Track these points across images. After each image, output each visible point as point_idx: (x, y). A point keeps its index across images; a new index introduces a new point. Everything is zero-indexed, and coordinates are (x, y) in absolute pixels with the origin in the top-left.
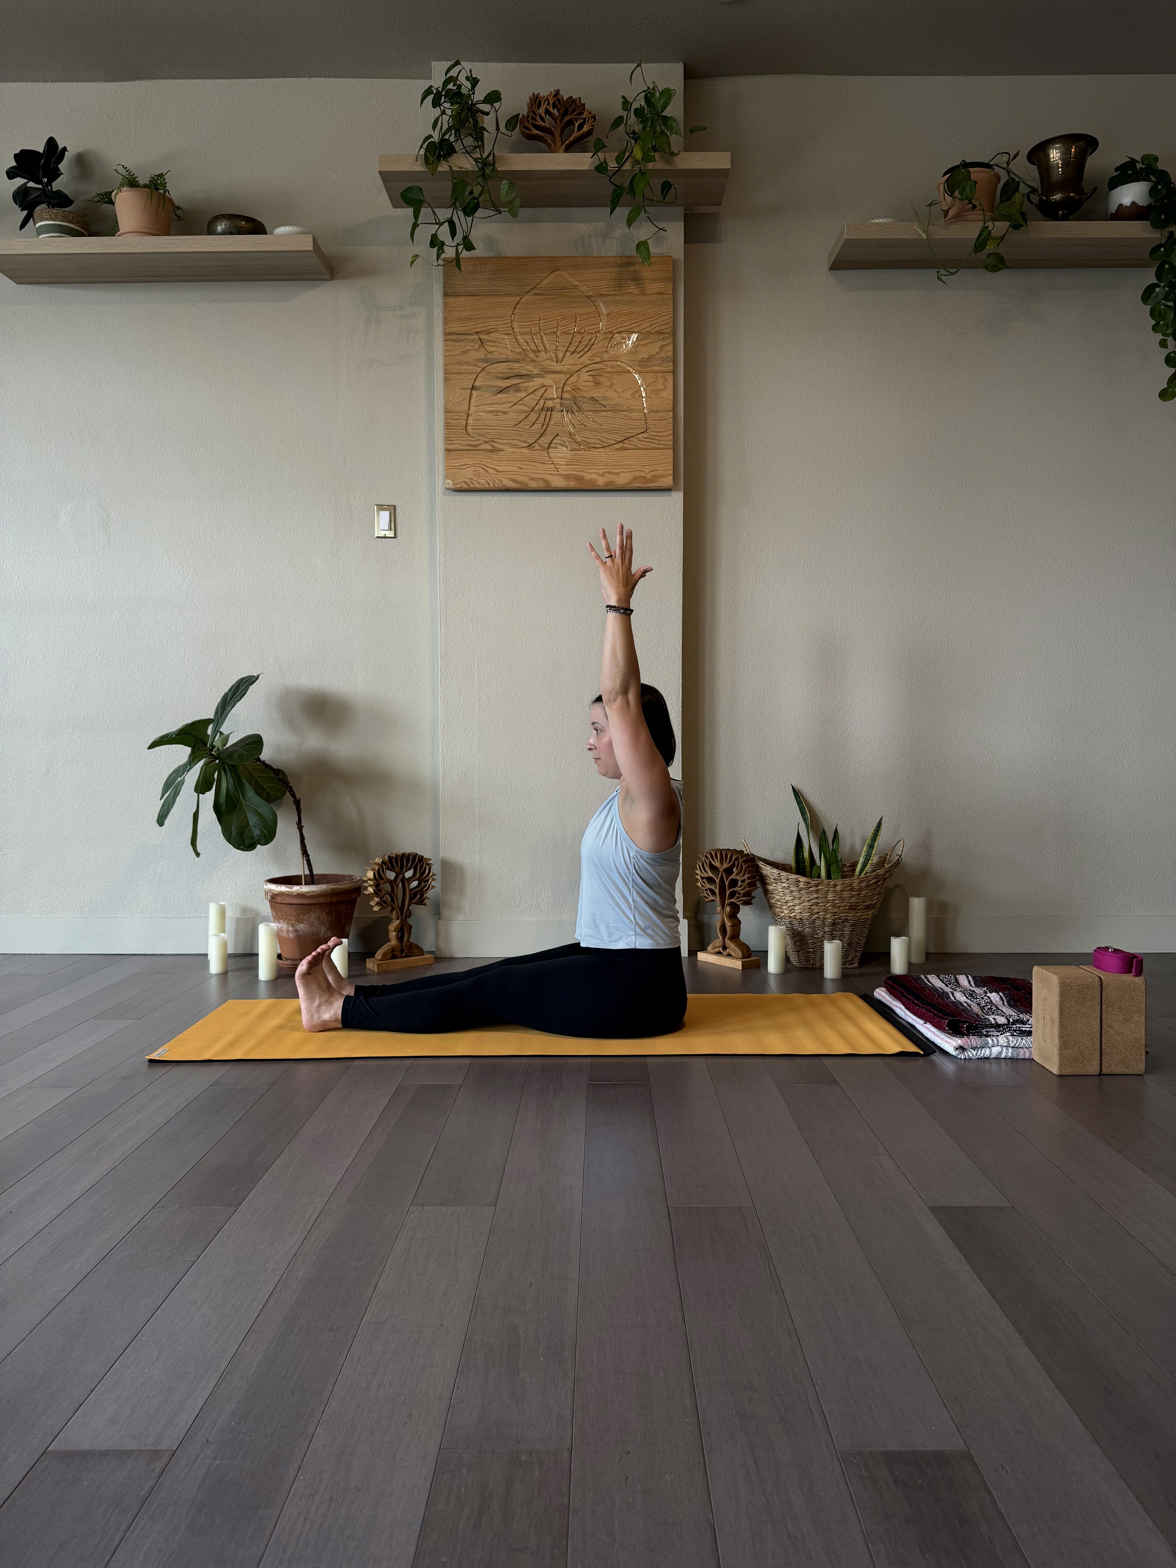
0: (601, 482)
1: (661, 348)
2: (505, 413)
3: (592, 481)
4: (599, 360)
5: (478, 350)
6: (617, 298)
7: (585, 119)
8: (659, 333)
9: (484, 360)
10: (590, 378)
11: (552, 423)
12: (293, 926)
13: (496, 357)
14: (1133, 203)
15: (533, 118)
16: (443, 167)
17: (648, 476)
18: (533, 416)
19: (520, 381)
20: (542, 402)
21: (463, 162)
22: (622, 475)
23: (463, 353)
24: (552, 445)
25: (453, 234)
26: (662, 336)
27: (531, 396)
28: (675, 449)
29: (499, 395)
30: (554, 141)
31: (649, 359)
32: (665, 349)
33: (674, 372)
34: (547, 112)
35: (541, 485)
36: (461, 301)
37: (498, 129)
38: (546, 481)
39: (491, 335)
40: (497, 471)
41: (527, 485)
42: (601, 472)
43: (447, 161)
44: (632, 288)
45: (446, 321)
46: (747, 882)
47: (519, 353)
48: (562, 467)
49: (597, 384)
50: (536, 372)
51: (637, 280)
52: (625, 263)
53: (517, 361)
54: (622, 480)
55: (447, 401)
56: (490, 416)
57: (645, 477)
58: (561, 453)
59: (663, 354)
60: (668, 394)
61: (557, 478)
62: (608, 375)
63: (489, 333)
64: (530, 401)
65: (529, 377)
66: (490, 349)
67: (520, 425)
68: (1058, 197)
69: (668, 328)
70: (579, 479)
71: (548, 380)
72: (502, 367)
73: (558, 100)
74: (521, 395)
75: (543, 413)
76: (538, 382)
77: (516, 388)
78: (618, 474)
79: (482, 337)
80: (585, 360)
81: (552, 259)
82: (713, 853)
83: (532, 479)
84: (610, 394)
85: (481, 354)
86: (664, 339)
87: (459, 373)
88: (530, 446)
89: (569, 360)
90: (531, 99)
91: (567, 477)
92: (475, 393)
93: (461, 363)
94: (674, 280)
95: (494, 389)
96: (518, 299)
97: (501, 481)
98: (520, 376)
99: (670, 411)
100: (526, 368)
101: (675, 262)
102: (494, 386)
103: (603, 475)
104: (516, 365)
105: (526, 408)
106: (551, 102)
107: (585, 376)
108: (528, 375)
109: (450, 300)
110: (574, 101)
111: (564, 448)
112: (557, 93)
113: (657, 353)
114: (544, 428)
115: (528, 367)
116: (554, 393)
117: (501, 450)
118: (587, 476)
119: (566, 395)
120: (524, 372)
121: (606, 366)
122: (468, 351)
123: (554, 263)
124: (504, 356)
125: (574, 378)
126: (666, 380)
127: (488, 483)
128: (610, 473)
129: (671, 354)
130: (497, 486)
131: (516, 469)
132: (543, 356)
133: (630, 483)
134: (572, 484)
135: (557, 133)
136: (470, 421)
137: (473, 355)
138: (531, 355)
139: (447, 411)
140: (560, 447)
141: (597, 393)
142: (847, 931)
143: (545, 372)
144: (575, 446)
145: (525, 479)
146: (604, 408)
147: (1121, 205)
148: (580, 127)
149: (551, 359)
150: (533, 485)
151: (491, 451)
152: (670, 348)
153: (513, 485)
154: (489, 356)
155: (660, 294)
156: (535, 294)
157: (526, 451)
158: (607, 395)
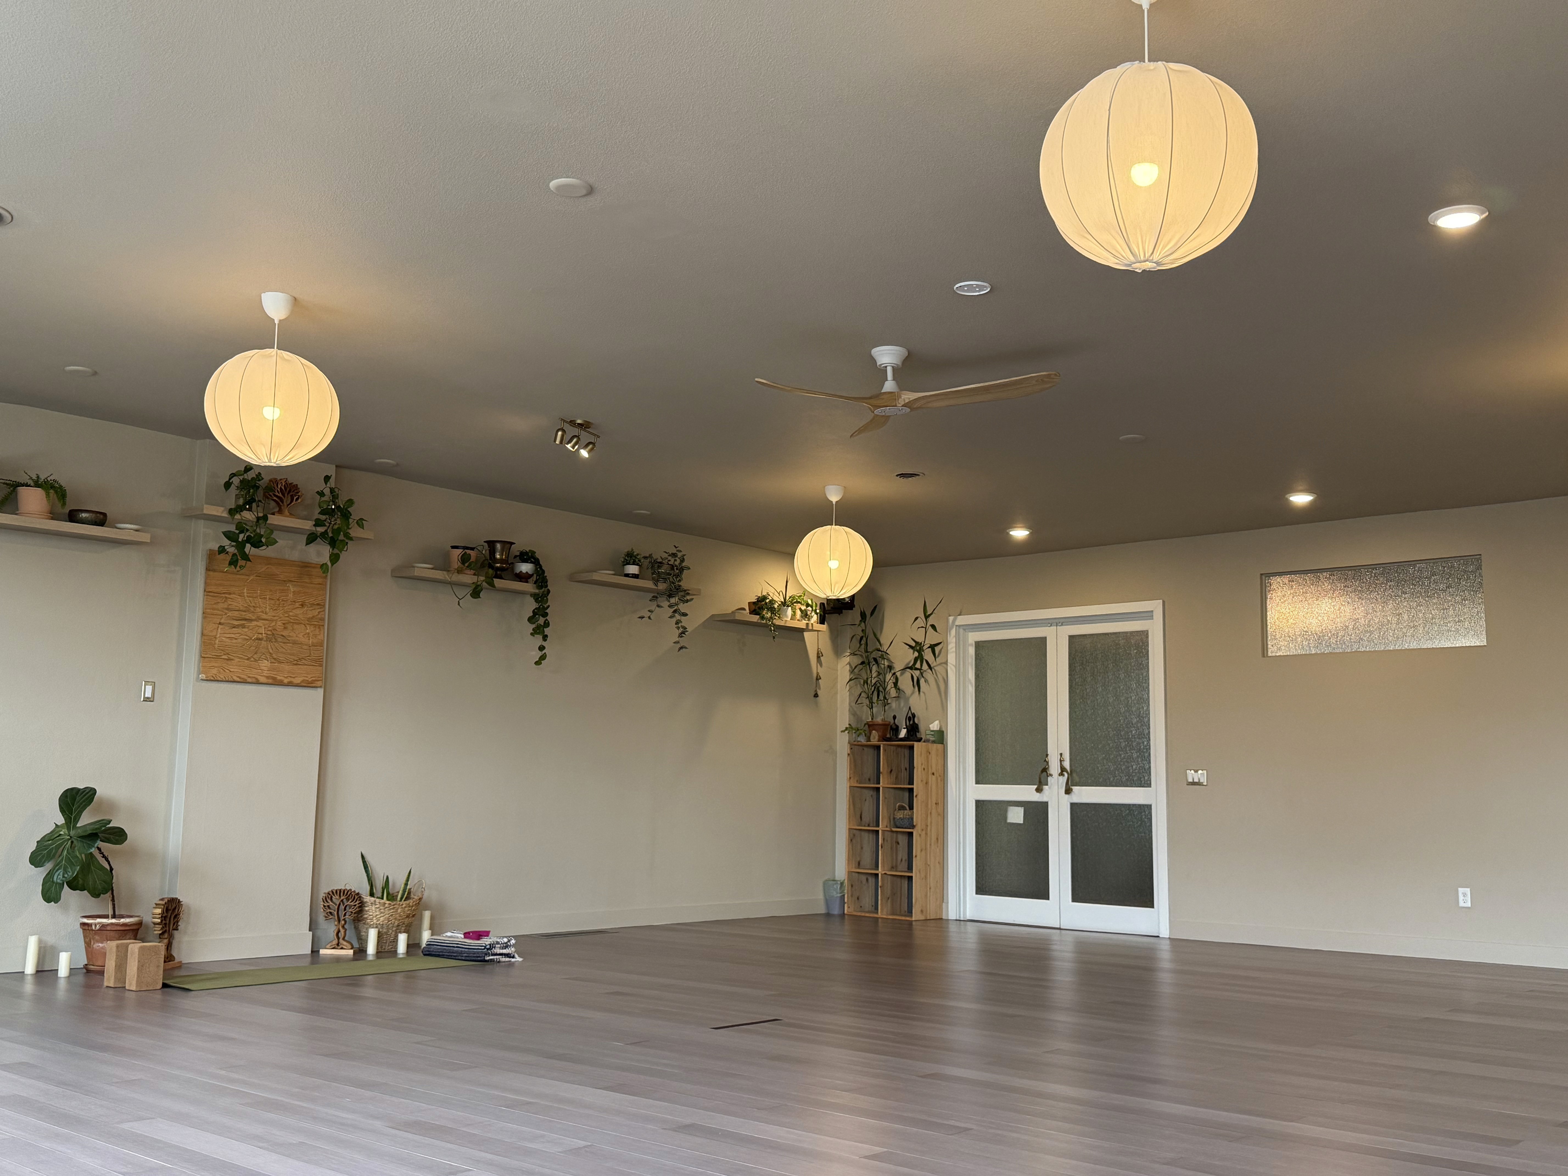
0: (285, 682)
2: (236, 639)
3: (281, 681)
4: (287, 615)
5: (223, 602)
6: (298, 583)
7: (298, 496)
8: (318, 604)
9: (228, 609)
10: (282, 624)
11: (261, 647)
13: (233, 608)
14: (527, 572)
15: (274, 491)
17: (310, 680)
18: (251, 642)
19: (245, 622)
20: (256, 635)
22: (296, 678)
23: (215, 604)
24: (261, 659)
26: (319, 607)
27: (251, 631)
28: (323, 666)
29: (234, 629)
30: (283, 504)
32: (321, 614)
33: (324, 626)
34: (280, 488)
35: (254, 680)
36: (215, 573)
38: (257, 679)
39: (231, 595)
40: (230, 671)
41: (246, 680)
42: (286, 676)
43: (241, 514)
44: (306, 579)
45: (206, 584)
47: (246, 607)
48: (266, 672)
49: (285, 628)
50: (253, 618)
51: (308, 575)
52: (304, 566)
53: (245, 611)
54: (296, 681)
55: (205, 629)
56: (227, 640)
57: (308, 681)
58: (265, 664)
59: (320, 616)
60: (322, 638)
61: (263, 677)
62: (292, 624)
64: (249, 634)
65: (250, 620)
66: (230, 603)
67: (244, 647)
68: (498, 565)
69: (322, 603)
70: (274, 679)
71: (260, 623)
72: (236, 614)
73: (286, 483)
74: (245, 630)
75: (257, 641)
76: (254, 623)
77: (243, 626)
78: (294, 678)
79: (226, 595)
80: (280, 614)
81: (267, 558)
82: (334, 892)
83: (249, 677)
84: (292, 634)
85: (225, 605)
86: (321, 608)
87: (213, 614)
88: (248, 659)
89: (271, 613)
91: (268, 677)
92: (220, 626)
93: (214, 609)
94: (325, 578)
95: (232, 626)
96: (247, 577)
97: (232, 677)
98: (245, 620)
99: (322, 646)
100: (249, 616)
102: (231, 624)
103: (287, 678)
104: (243, 613)
105: (247, 638)
106: (283, 484)
107: (279, 623)
109: (208, 572)
111: (266, 661)
112: (286, 480)
113: (317, 615)
114: (256, 649)
116: (262, 631)
117: (232, 660)
118: (279, 678)
119: (269, 633)
120: (248, 618)
121: (291, 619)
122: (217, 602)
123: (268, 561)
124: (238, 608)
125: (274, 624)
126: (322, 630)
127: (225, 677)
128: (291, 677)
129: (324, 617)
130: (230, 679)
132: (258, 610)
133: (300, 683)
134: (270, 681)
135: (285, 500)
136: (215, 642)
137: (221, 606)
138: (252, 609)
139: (204, 635)
140: (264, 660)
141: (285, 633)
143: (259, 619)
144: (273, 660)
145: (245, 677)
146: (288, 641)
147: (521, 572)
148: (297, 499)
149: (262, 612)
150: (249, 680)
151: (228, 660)
152: (324, 613)
153: (238, 679)
154: (230, 607)
155: (320, 584)
156: (255, 575)
157: (246, 661)
158: (290, 634)
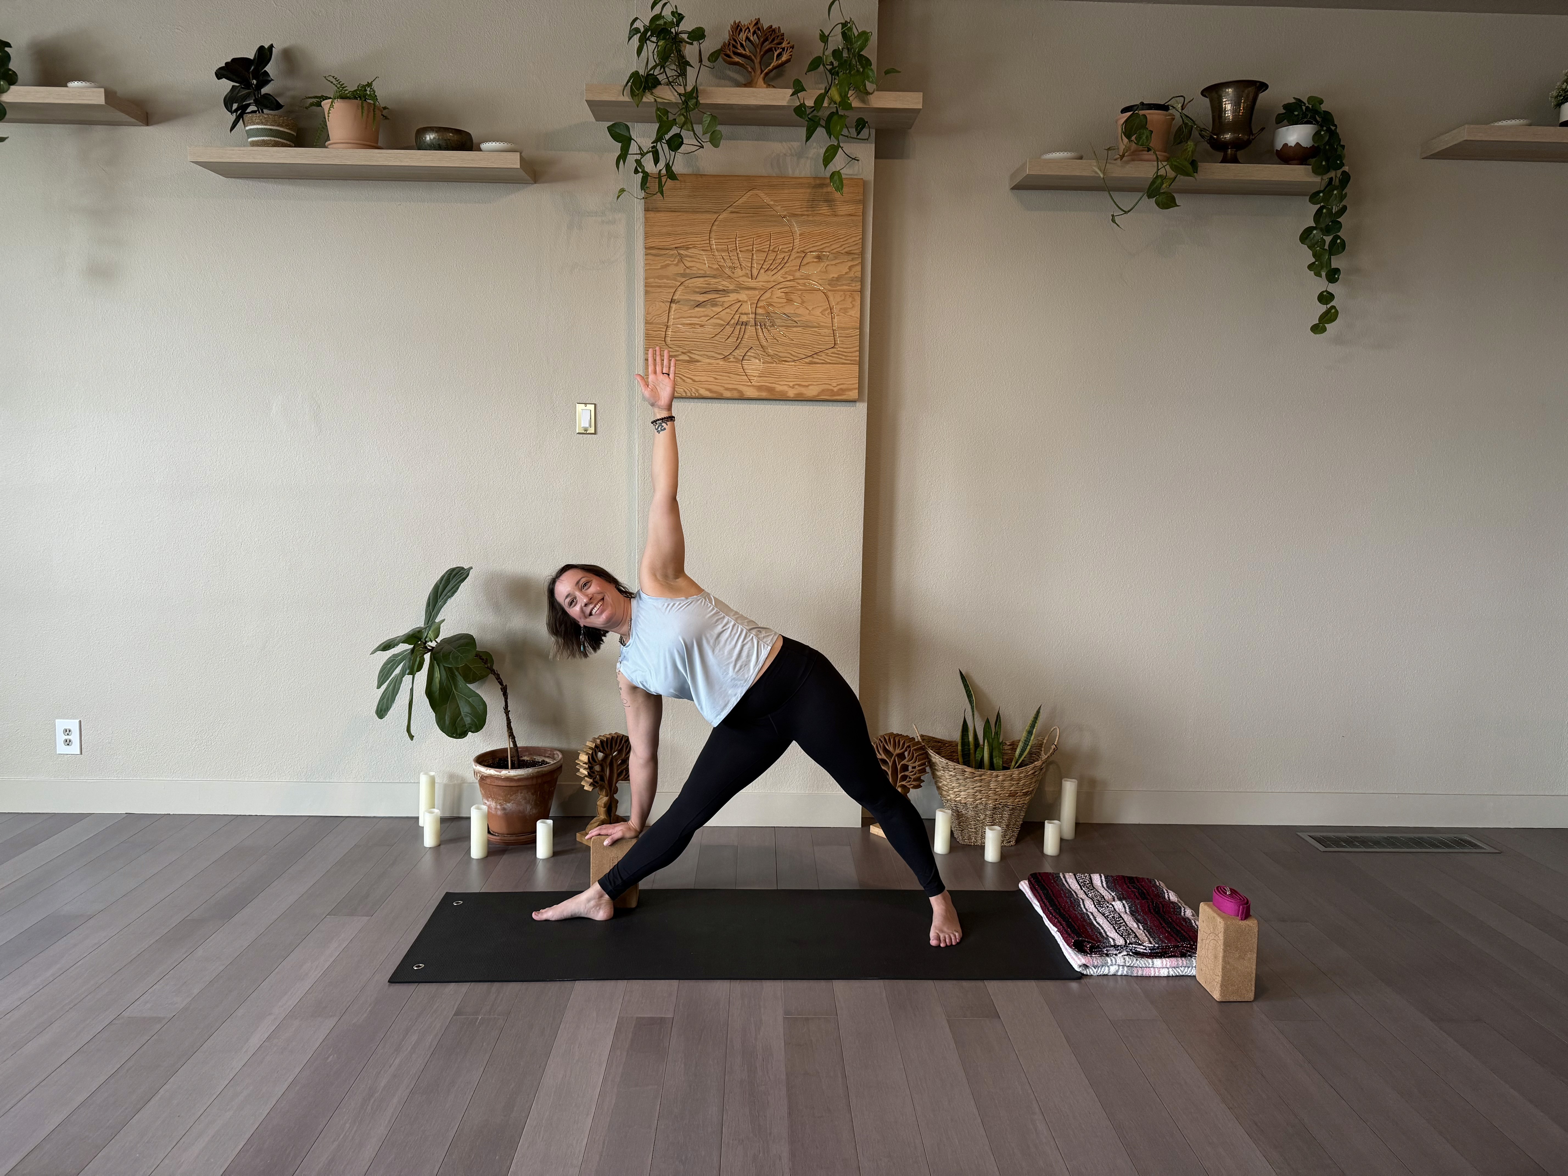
0: (791, 393)
1: (850, 268)
2: (702, 326)
3: (783, 393)
4: (792, 278)
5: (677, 265)
6: (811, 218)
7: (783, 49)
8: (848, 253)
9: (683, 275)
10: (784, 295)
11: (746, 336)
12: (501, 804)
13: (695, 272)
14: (1298, 143)
15: (734, 46)
16: (648, 98)
17: (835, 389)
18: (729, 329)
19: (718, 296)
20: (737, 317)
21: (667, 94)
22: (810, 387)
23: (663, 267)
24: (746, 358)
25: (656, 161)
26: (850, 257)
27: (728, 310)
28: (860, 364)
29: (697, 309)
30: (754, 69)
31: (838, 279)
32: (854, 269)
33: (862, 291)
34: (747, 38)
35: (736, 394)
36: (662, 216)
37: (701, 61)
38: (740, 392)
39: (690, 251)
40: (694, 381)
41: (722, 394)
42: (791, 384)
43: (652, 94)
44: (824, 209)
45: (647, 236)
46: (918, 768)
47: (717, 269)
48: (755, 378)
49: (790, 301)
50: (732, 287)
51: (829, 201)
52: (818, 184)
53: (714, 277)
54: (812, 392)
55: (647, 313)
56: (686, 328)
57: (832, 390)
58: (754, 366)
59: (852, 274)
60: (855, 313)
61: (751, 388)
62: (800, 293)
63: (688, 248)
64: (726, 315)
65: (725, 292)
66: (688, 264)
67: (716, 338)
68: (1228, 136)
69: (856, 249)
70: (770, 390)
71: (743, 296)
72: (699, 282)
73: (759, 29)
74: (717, 309)
75: (739, 327)
76: (733, 297)
77: (713, 303)
78: (807, 386)
79: (682, 252)
80: (779, 277)
81: (748, 178)
82: (887, 738)
83: (727, 389)
84: (801, 311)
85: (680, 269)
86: (853, 259)
87: (659, 287)
88: (725, 358)
89: (763, 277)
90: (732, 27)
91: (759, 388)
92: (673, 305)
93: (660, 277)
94: (864, 202)
95: (692, 303)
96: (715, 216)
97: (697, 391)
98: (717, 291)
99: (857, 329)
101: (865, 183)
102: (693, 300)
103: (793, 387)
104: (713, 280)
105: (722, 322)
106: (752, 31)
107: (779, 293)
108: (724, 290)
109: (651, 215)
110: (774, 30)
111: (757, 361)
112: (758, 22)
113: (846, 273)
114: (738, 341)
115: (724, 283)
116: (748, 308)
117: (698, 361)
118: (779, 388)
119: (760, 311)
120: (721, 287)
121: (798, 284)
122: (668, 265)
123: (750, 182)
124: (703, 272)
125: (768, 295)
126: (854, 300)
127: (685, 391)
128: (799, 385)
129: (859, 274)
130: (694, 395)
131: (712, 379)
132: (739, 272)
133: (818, 396)
134: (764, 394)
135: (757, 61)
136: (669, 333)
137: (673, 270)
138: (727, 271)
139: (647, 323)
140: (753, 359)
141: (789, 310)
142: (1006, 815)
143: (740, 288)
144: (769, 359)
145: (720, 389)
146: (796, 324)
147: (1286, 145)
148: (780, 55)
149: (746, 275)
150: (727, 394)
151: (688, 362)
152: (859, 268)
153: (708, 394)
154: (688, 271)
155: (850, 215)
156: (732, 212)
157: (721, 363)
158: (799, 311)
